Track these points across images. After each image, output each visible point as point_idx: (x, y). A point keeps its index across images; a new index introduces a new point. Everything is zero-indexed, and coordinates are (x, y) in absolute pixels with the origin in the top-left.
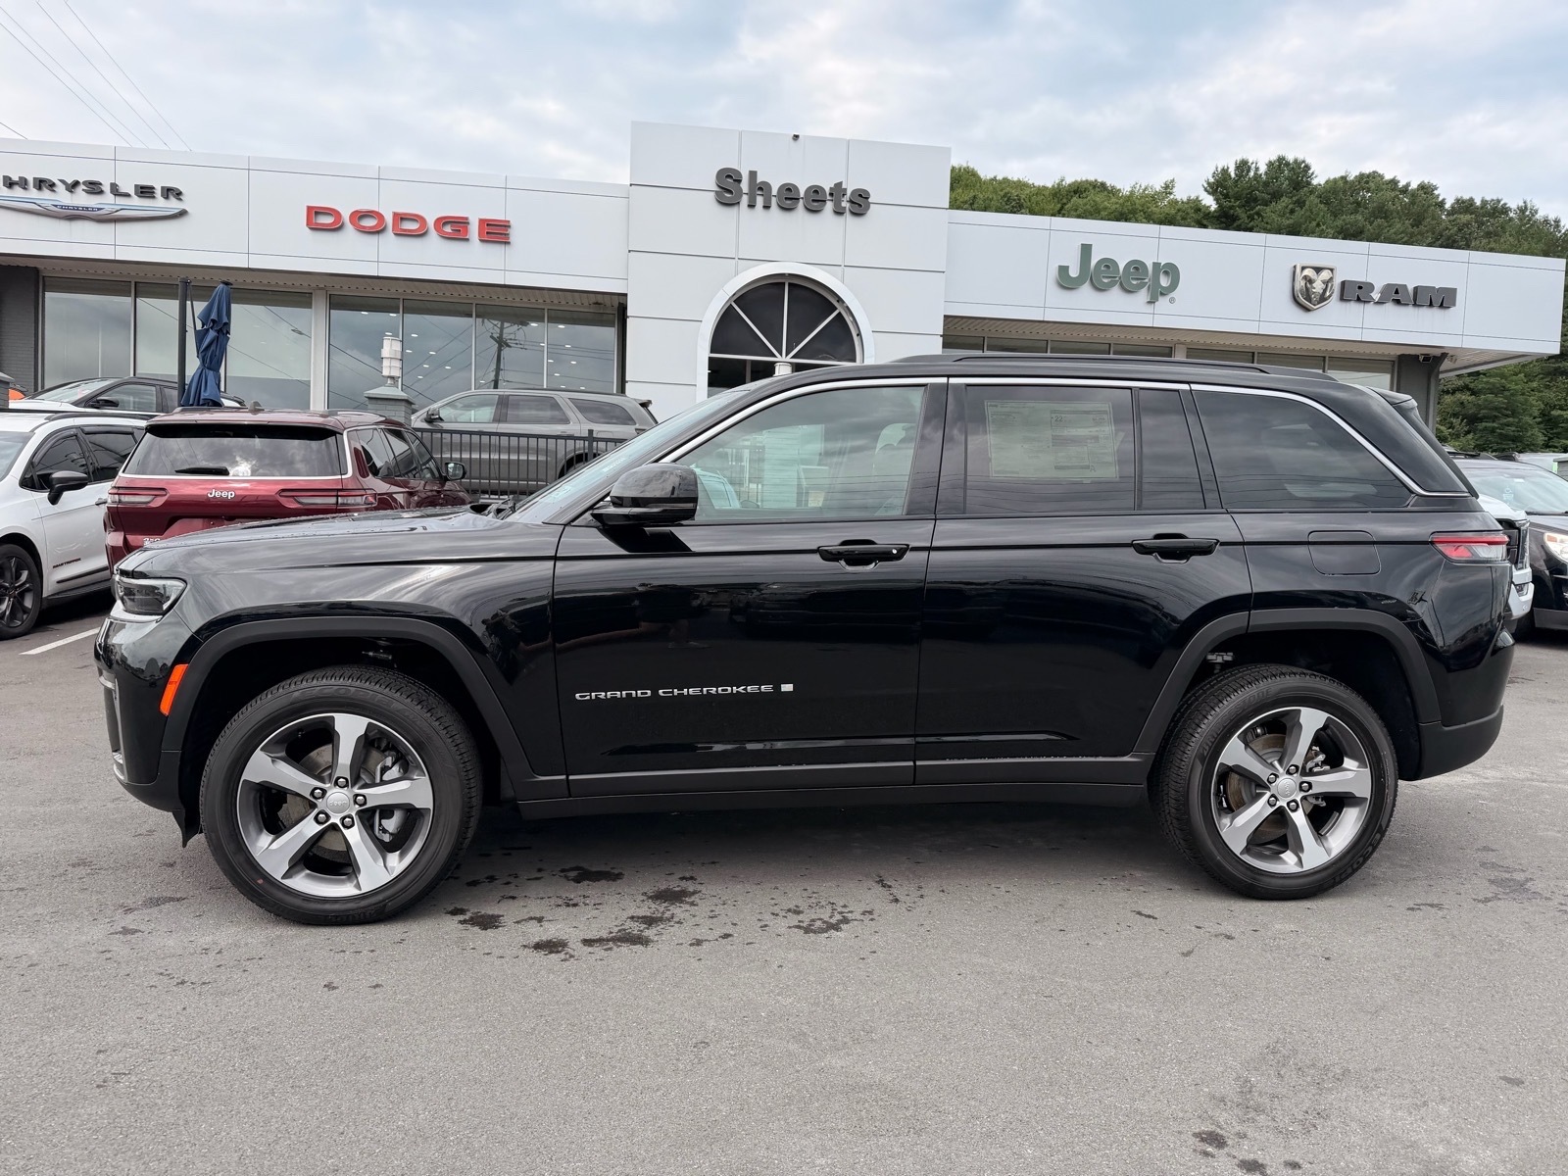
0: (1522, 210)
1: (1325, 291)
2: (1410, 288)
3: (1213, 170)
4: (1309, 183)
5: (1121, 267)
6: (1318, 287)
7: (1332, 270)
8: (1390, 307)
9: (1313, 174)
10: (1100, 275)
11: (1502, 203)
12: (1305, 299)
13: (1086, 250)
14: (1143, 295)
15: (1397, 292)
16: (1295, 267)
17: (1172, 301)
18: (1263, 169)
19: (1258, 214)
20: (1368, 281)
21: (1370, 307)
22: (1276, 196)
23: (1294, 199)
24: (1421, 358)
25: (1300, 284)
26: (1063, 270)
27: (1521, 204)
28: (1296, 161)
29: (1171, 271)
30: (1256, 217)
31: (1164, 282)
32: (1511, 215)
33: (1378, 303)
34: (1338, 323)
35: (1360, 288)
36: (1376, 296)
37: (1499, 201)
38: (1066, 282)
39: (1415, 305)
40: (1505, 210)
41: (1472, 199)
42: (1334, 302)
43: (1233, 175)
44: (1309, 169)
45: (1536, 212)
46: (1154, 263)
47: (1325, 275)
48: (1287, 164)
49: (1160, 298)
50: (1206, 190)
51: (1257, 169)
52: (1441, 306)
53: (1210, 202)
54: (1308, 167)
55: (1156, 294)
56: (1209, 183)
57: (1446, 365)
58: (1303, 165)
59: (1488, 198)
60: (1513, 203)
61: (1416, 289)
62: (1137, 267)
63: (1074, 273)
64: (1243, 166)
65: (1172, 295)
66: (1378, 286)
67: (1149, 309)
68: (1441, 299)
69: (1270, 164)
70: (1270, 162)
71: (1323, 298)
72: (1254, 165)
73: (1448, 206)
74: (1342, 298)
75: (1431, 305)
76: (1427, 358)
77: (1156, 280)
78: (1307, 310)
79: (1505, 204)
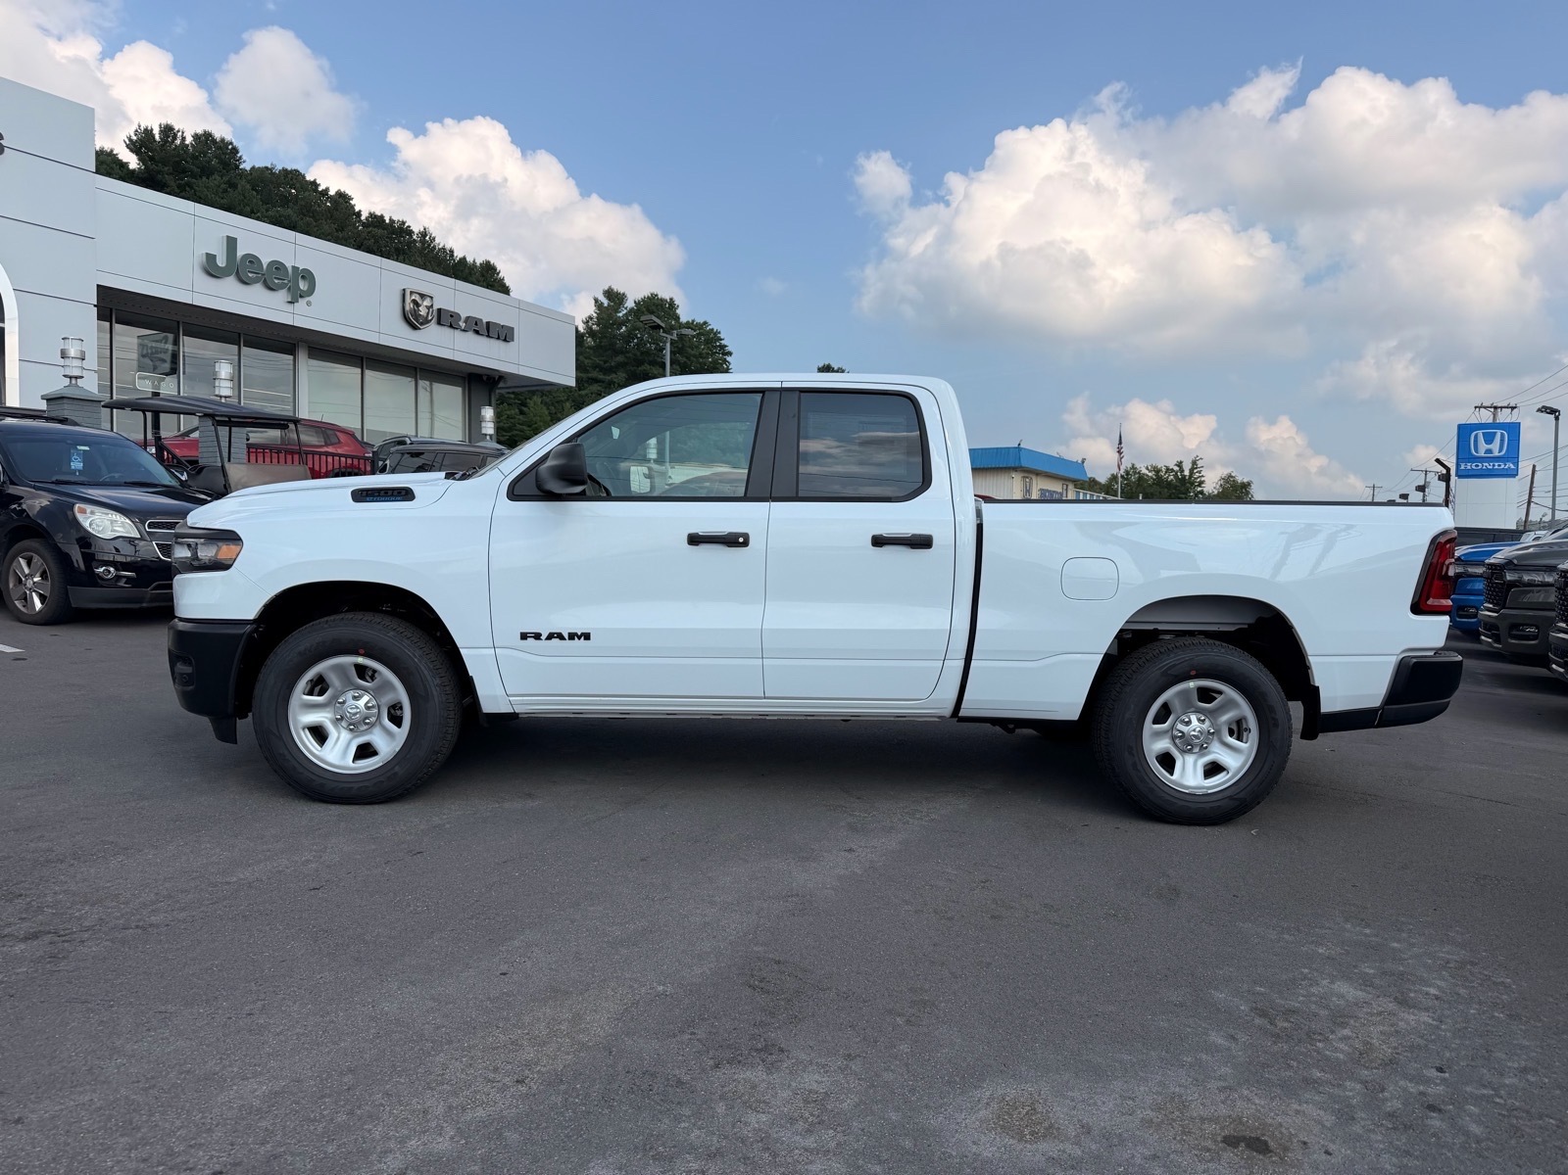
0: (424, 234)
1: (428, 313)
2: (485, 321)
3: (135, 127)
4: (237, 167)
5: (265, 267)
6: (423, 311)
7: (432, 298)
8: (470, 335)
9: (240, 157)
10: (246, 270)
11: (407, 225)
12: (413, 320)
13: (232, 242)
14: (282, 296)
15: (476, 324)
16: (404, 290)
17: (309, 304)
18: (189, 140)
19: (188, 184)
20: (456, 311)
21: (457, 333)
22: (206, 171)
23: (226, 179)
24: (485, 378)
25: (409, 306)
26: (211, 258)
27: (422, 230)
28: (223, 140)
29: (307, 275)
30: (187, 188)
31: (303, 285)
32: (415, 237)
33: (464, 330)
34: (434, 342)
35: (452, 316)
36: (462, 325)
37: (404, 223)
38: (211, 269)
39: (488, 336)
40: (410, 232)
41: (382, 217)
42: (433, 327)
43: (157, 137)
44: (238, 152)
45: (434, 239)
46: (293, 267)
47: (427, 303)
48: (214, 141)
49: (300, 300)
50: (127, 146)
51: (184, 139)
52: (505, 340)
53: (133, 161)
54: (235, 150)
55: (296, 296)
56: (130, 140)
57: (501, 385)
58: (230, 147)
59: (395, 218)
60: (416, 229)
61: (488, 323)
62: (277, 267)
63: (221, 262)
64: (167, 130)
65: (308, 299)
66: (463, 316)
67: (291, 306)
68: (504, 334)
69: (196, 137)
70: (196, 135)
71: (426, 321)
72: (180, 134)
73: (363, 218)
74: (439, 323)
75: (498, 338)
76: (490, 378)
77: (296, 283)
78: (415, 328)
79: (409, 227)
